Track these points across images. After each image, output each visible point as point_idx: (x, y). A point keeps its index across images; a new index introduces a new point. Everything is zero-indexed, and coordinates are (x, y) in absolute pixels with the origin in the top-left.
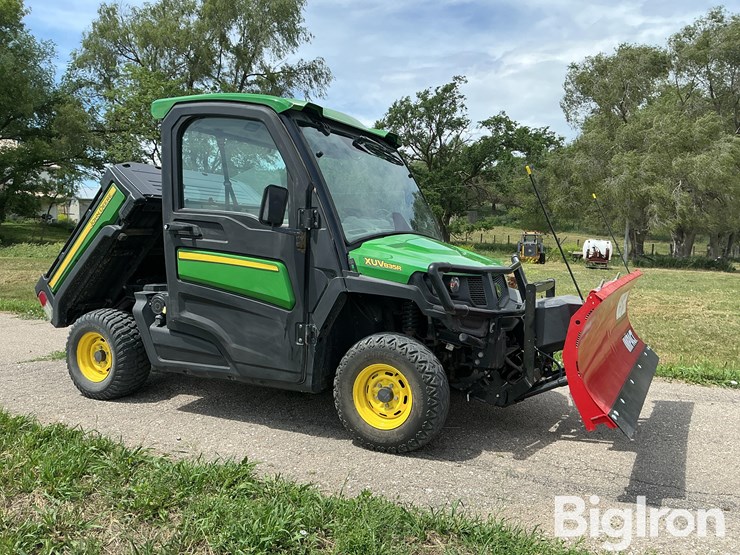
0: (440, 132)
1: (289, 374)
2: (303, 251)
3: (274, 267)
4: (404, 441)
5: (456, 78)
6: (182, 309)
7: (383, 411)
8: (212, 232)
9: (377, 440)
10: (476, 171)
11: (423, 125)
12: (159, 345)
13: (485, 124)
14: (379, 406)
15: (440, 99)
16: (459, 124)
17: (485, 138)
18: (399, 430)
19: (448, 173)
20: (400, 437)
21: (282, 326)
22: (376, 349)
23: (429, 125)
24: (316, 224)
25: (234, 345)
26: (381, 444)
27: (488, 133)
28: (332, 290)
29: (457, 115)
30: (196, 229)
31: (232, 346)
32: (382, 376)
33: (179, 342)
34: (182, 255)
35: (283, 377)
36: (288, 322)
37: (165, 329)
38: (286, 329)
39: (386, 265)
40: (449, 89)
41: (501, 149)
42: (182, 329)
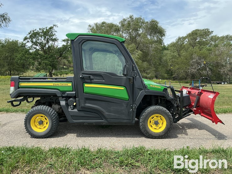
0: (48, 42)
1: (127, 120)
2: (132, 83)
3: (122, 88)
4: (164, 135)
5: (54, 25)
6: (85, 103)
7: (156, 127)
8: (98, 78)
9: (156, 136)
10: (61, 56)
11: (43, 39)
13: (64, 41)
14: (154, 126)
15: (48, 31)
16: (55, 40)
17: (64, 45)
18: (163, 132)
19: (52, 56)
20: (163, 134)
21: (125, 106)
22: (155, 110)
23: (44, 39)
24: (136, 75)
25: (107, 113)
26: (157, 137)
27: (65, 43)
28: (140, 95)
29: (54, 37)
30: (92, 77)
31: (106, 113)
32: (155, 118)
33: (82, 114)
34: (86, 85)
35: (125, 121)
36: (127, 105)
38: (126, 107)
40: (51, 28)
41: (69, 49)
42: (84, 109)
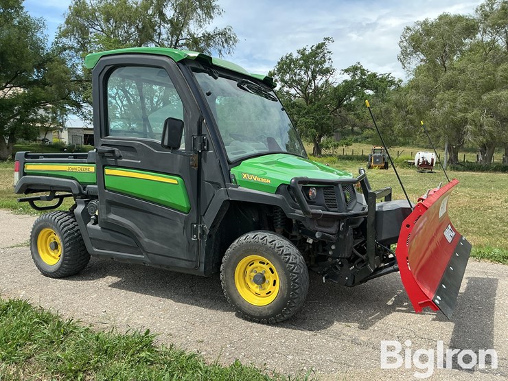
0: (314, 78)
1: (187, 263)
2: (196, 168)
3: (174, 180)
4: (273, 315)
5: (325, 39)
6: (109, 212)
7: (258, 291)
8: (129, 154)
9: (253, 313)
10: (339, 105)
11: (302, 73)
12: (94, 239)
13: (346, 71)
14: (254, 287)
15: (314, 54)
16: (327, 72)
17: (346, 81)
18: (270, 306)
19: (320, 107)
20: (270, 312)
21: (181, 225)
22: (252, 244)
23: (306, 72)
24: (205, 147)
25: (146, 240)
26: (256, 317)
27: (348, 77)
28: (217, 199)
29: (326, 65)
30: (118, 152)
31: (145, 240)
32: (257, 264)
33: (107, 236)
34: (107, 171)
35: (183, 264)
36: (186, 223)
37: (97, 227)
38: (184, 228)
39: (259, 180)
40: (320, 47)
41: (357, 89)
42: (109, 227)
